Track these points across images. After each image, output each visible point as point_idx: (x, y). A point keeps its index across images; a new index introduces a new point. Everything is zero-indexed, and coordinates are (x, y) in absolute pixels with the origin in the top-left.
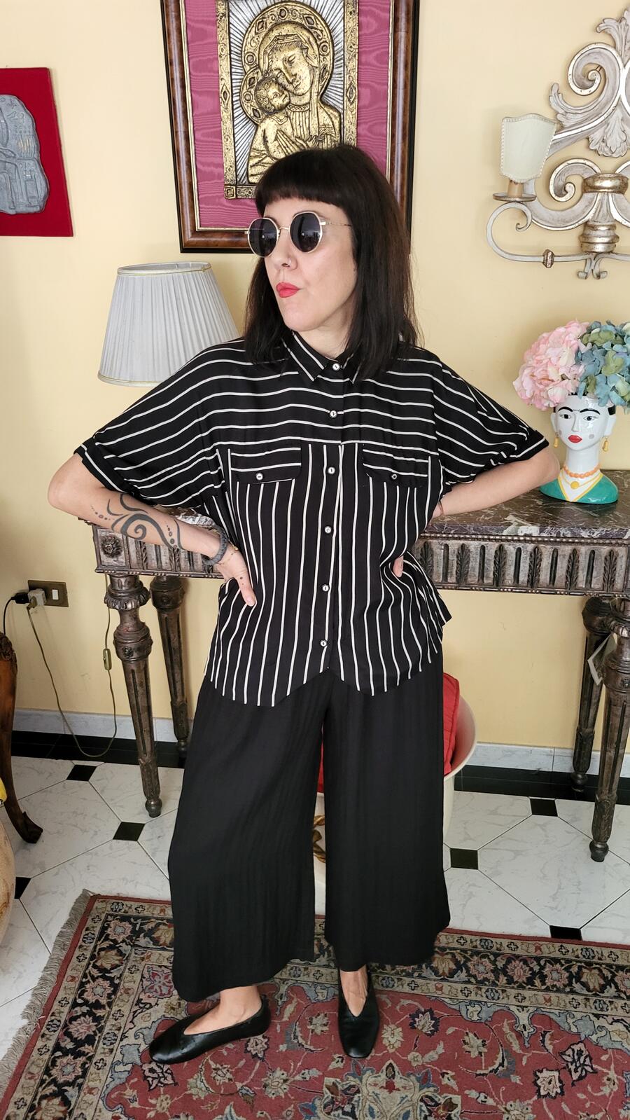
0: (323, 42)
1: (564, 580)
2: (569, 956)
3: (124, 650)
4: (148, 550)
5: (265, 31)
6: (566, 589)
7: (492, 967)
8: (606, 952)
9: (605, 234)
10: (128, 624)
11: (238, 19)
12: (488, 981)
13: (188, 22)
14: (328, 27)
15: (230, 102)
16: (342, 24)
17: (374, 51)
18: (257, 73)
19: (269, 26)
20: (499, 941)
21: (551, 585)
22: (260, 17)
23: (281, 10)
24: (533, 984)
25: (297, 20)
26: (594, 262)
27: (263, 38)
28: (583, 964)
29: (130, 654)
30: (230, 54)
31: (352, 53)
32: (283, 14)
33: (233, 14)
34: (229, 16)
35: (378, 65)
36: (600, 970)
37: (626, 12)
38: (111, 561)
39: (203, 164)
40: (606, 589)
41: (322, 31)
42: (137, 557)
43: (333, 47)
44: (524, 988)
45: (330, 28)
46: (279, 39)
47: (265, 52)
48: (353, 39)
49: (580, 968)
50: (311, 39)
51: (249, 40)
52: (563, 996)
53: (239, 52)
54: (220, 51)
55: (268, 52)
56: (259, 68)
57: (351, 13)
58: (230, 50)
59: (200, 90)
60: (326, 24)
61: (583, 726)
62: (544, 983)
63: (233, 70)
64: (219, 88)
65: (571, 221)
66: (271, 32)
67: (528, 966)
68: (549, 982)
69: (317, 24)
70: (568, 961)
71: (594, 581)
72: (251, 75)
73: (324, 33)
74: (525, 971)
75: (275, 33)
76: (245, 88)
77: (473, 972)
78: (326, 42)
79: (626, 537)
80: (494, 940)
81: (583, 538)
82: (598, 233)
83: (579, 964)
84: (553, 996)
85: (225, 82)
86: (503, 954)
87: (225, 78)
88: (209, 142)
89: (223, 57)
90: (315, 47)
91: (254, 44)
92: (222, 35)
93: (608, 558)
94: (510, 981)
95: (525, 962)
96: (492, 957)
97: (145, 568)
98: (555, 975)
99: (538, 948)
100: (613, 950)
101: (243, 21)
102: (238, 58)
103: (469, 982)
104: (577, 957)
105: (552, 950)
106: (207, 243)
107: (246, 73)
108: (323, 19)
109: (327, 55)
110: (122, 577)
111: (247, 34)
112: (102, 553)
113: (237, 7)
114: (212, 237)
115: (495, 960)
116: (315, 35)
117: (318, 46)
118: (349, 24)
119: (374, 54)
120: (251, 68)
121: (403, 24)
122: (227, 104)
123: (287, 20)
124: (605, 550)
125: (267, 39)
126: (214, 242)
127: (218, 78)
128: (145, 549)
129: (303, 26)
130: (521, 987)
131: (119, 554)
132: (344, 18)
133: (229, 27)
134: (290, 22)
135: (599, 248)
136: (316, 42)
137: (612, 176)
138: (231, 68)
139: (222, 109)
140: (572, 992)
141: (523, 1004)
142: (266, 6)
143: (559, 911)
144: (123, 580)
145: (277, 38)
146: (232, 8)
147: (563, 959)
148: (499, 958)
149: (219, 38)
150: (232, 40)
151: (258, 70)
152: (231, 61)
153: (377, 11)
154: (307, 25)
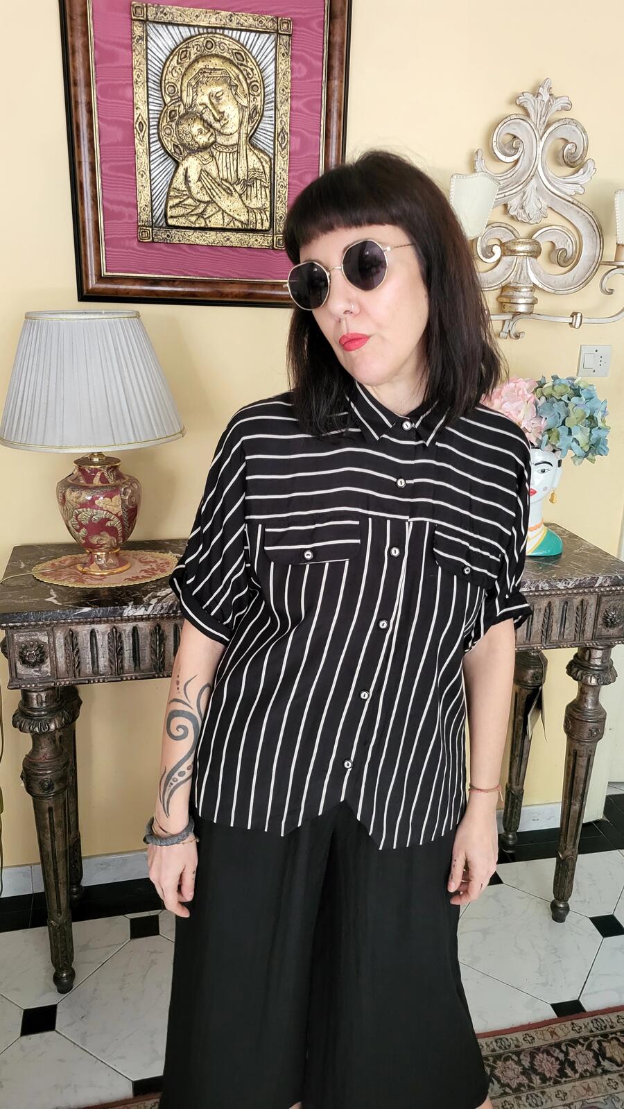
0: (254, 81)
1: (540, 634)
2: (584, 1033)
3: (42, 784)
4: (81, 652)
5: (187, 62)
6: (541, 643)
7: (520, 1069)
8: (613, 1017)
9: (528, 295)
10: (45, 750)
11: (158, 45)
12: (523, 1086)
13: (96, 40)
14: (259, 66)
15: (146, 135)
16: (273, 65)
17: (305, 96)
18: (179, 106)
19: (193, 57)
20: (514, 1036)
21: (527, 642)
22: (183, 45)
23: (207, 41)
24: (566, 1076)
25: (225, 54)
26: (512, 323)
27: (187, 69)
28: (600, 1038)
29: (50, 787)
30: (147, 82)
31: (284, 97)
32: (209, 46)
33: (151, 39)
34: (147, 40)
35: (309, 112)
36: (618, 1040)
37: (541, 88)
38: (32, 672)
39: (112, 202)
40: (577, 639)
41: (252, 70)
42: (66, 663)
43: (264, 88)
44: (559, 1082)
45: (261, 67)
46: (205, 72)
47: (189, 84)
48: (285, 82)
49: (599, 1042)
50: (241, 77)
51: (170, 69)
52: (598, 1079)
53: (158, 81)
54: (135, 77)
55: (193, 84)
56: (182, 100)
57: (283, 55)
58: (148, 78)
59: (108, 118)
60: (257, 63)
61: (514, 784)
62: (576, 1072)
63: (150, 100)
64: (133, 119)
65: (494, 282)
66: (196, 64)
67: (553, 1056)
68: (580, 1068)
69: (247, 61)
70: (586, 1039)
71: (567, 632)
72: (172, 108)
73: (255, 72)
74: (552, 1064)
75: (201, 65)
76: (165, 121)
77: (505, 1081)
78: (257, 81)
79: (597, 585)
80: (508, 1036)
81: (559, 589)
82: (521, 294)
83: (596, 1039)
84: (590, 1082)
85: (141, 112)
86: (523, 1050)
87: (141, 107)
88: (119, 177)
89: (139, 84)
90: (245, 86)
91: (175, 75)
92: (138, 59)
93: (580, 607)
94: (544, 1079)
95: (549, 1054)
96: (514, 1057)
97: (77, 674)
98: (581, 1058)
99: (553, 1033)
100: (619, 1014)
101: (163, 48)
102: (156, 87)
103: (505, 1094)
104: (592, 1031)
105: (565, 1031)
106: (117, 291)
107: (165, 105)
108: (253, 57)
109: (258, 95)
110: (42, 691)
111: (168, 63)
112: (19, 664)
113: (155, 31)
114: (122, 284)
115: (520, 1060)
116: (245, 73)
117: (248, 85)
118: (281, 66)
119: (305, 100)
120: (172, 100)
121: (336, 72)
122: (143, 137)
123: (214, 52)
124: (578, 599)
125: (190, 71)
126: (125, 290)
127: (133, 106)
128: (78, 651)
129: (231, 62)
130: (556, 1082)
131: (42, 661)
132: (275, 59)
133: (147, 53)
134: (217, 56)
135: (522, 309)
136: (246, 80)
137: (530, 241)
138: (148, 97)
139: (137, 141)
140: (605, 1072)
141: (567, 1102)
142: (189, 35)
143: (551, 985)
144: (43, 695)
145: (203, 71)
146: (150, 32)
147: (580, 1038)
148: (522, 1057)
149: (135, 63)
150: (149, 67)
151: (180, 103)
152: (148, 90)
153: (309, 58)
154: (236, 61)
